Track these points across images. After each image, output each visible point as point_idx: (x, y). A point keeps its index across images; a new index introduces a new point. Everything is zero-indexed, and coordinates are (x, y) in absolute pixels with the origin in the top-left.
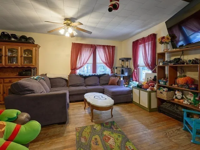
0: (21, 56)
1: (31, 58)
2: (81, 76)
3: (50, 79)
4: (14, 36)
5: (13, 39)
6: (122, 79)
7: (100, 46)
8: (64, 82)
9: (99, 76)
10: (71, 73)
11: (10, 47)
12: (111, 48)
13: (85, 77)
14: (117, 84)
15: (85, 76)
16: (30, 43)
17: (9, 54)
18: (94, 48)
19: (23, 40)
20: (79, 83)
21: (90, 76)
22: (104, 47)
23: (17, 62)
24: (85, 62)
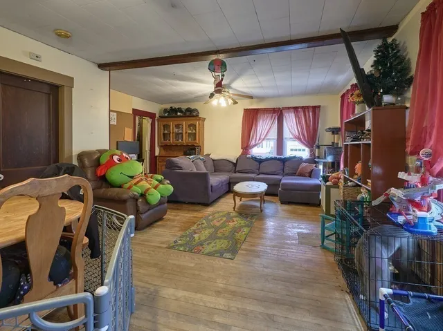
0: (186, 133)
1: (195, 134)
2: (254, 159)
3: (213, 160)
4: (180, 110)
5: (179, 114)
6: (321, 167)
7: (289, 108)
8: (231, 166)
9: (284, 161)
10: (242, 154)
11: (176, 123)
12: (311, 110)
13: (260, 161)
14: (307, 175)
15: (260, 159)
16: (194, 116)
17: (176, 130)
18: (278, 113)
19: (188, 114)
20: (248, 168)
21: (267, 159)
22: (296, 109)
23: (182, 140)
24: (262, 138)
